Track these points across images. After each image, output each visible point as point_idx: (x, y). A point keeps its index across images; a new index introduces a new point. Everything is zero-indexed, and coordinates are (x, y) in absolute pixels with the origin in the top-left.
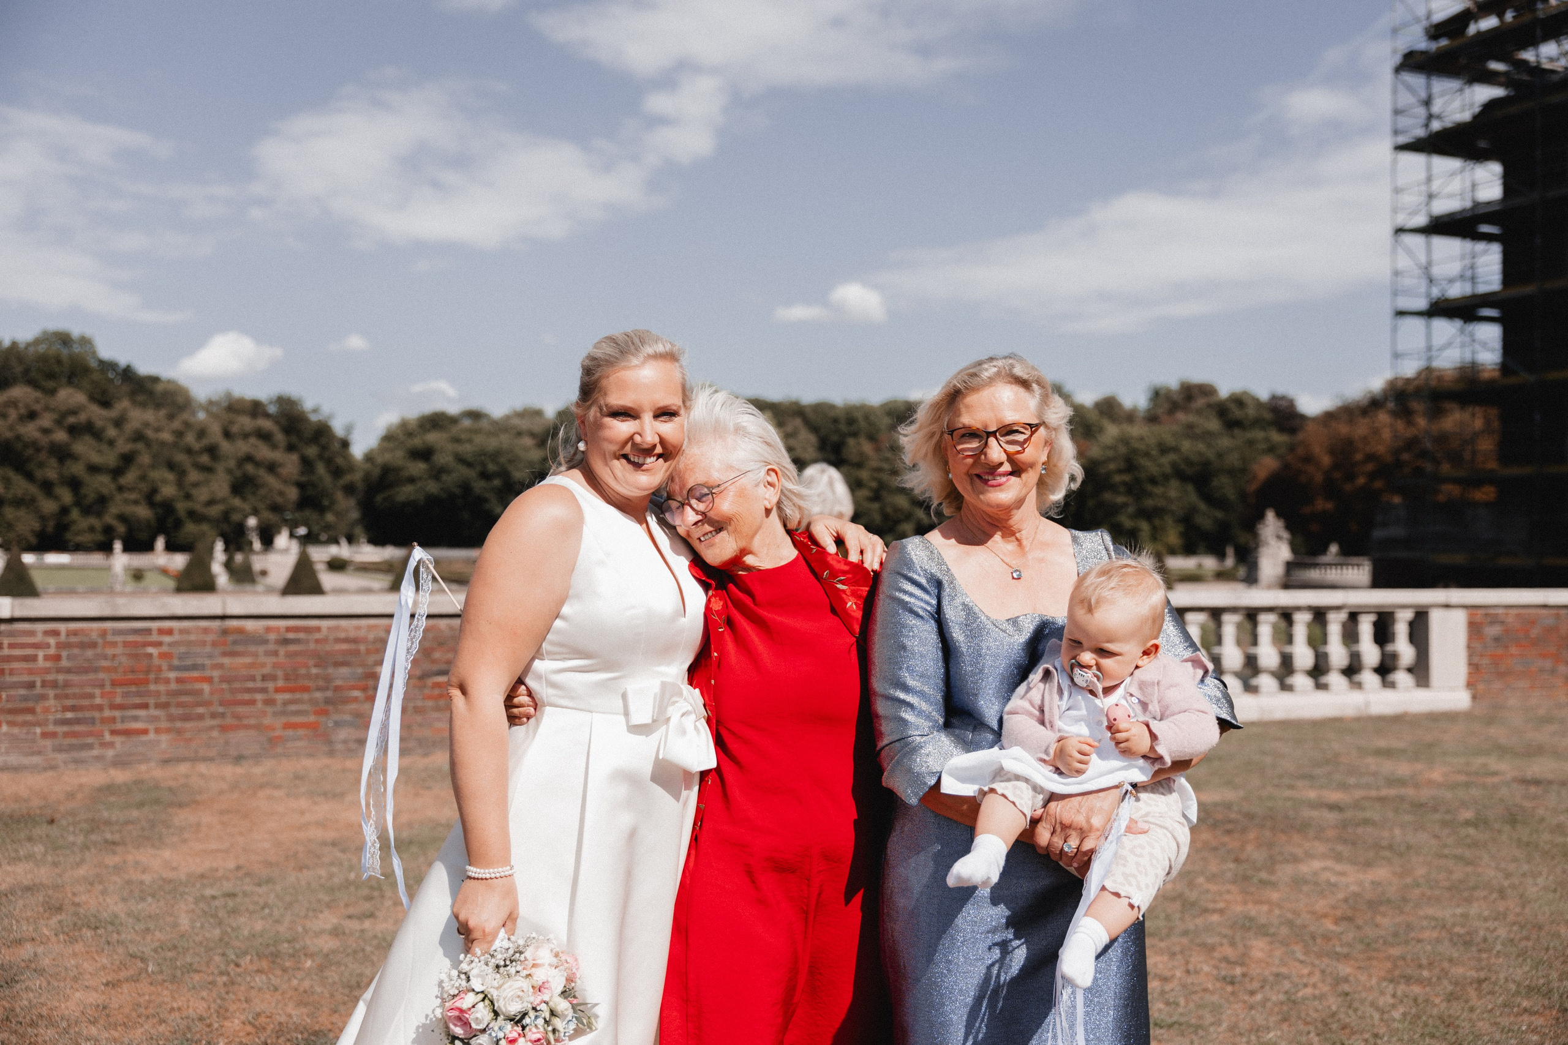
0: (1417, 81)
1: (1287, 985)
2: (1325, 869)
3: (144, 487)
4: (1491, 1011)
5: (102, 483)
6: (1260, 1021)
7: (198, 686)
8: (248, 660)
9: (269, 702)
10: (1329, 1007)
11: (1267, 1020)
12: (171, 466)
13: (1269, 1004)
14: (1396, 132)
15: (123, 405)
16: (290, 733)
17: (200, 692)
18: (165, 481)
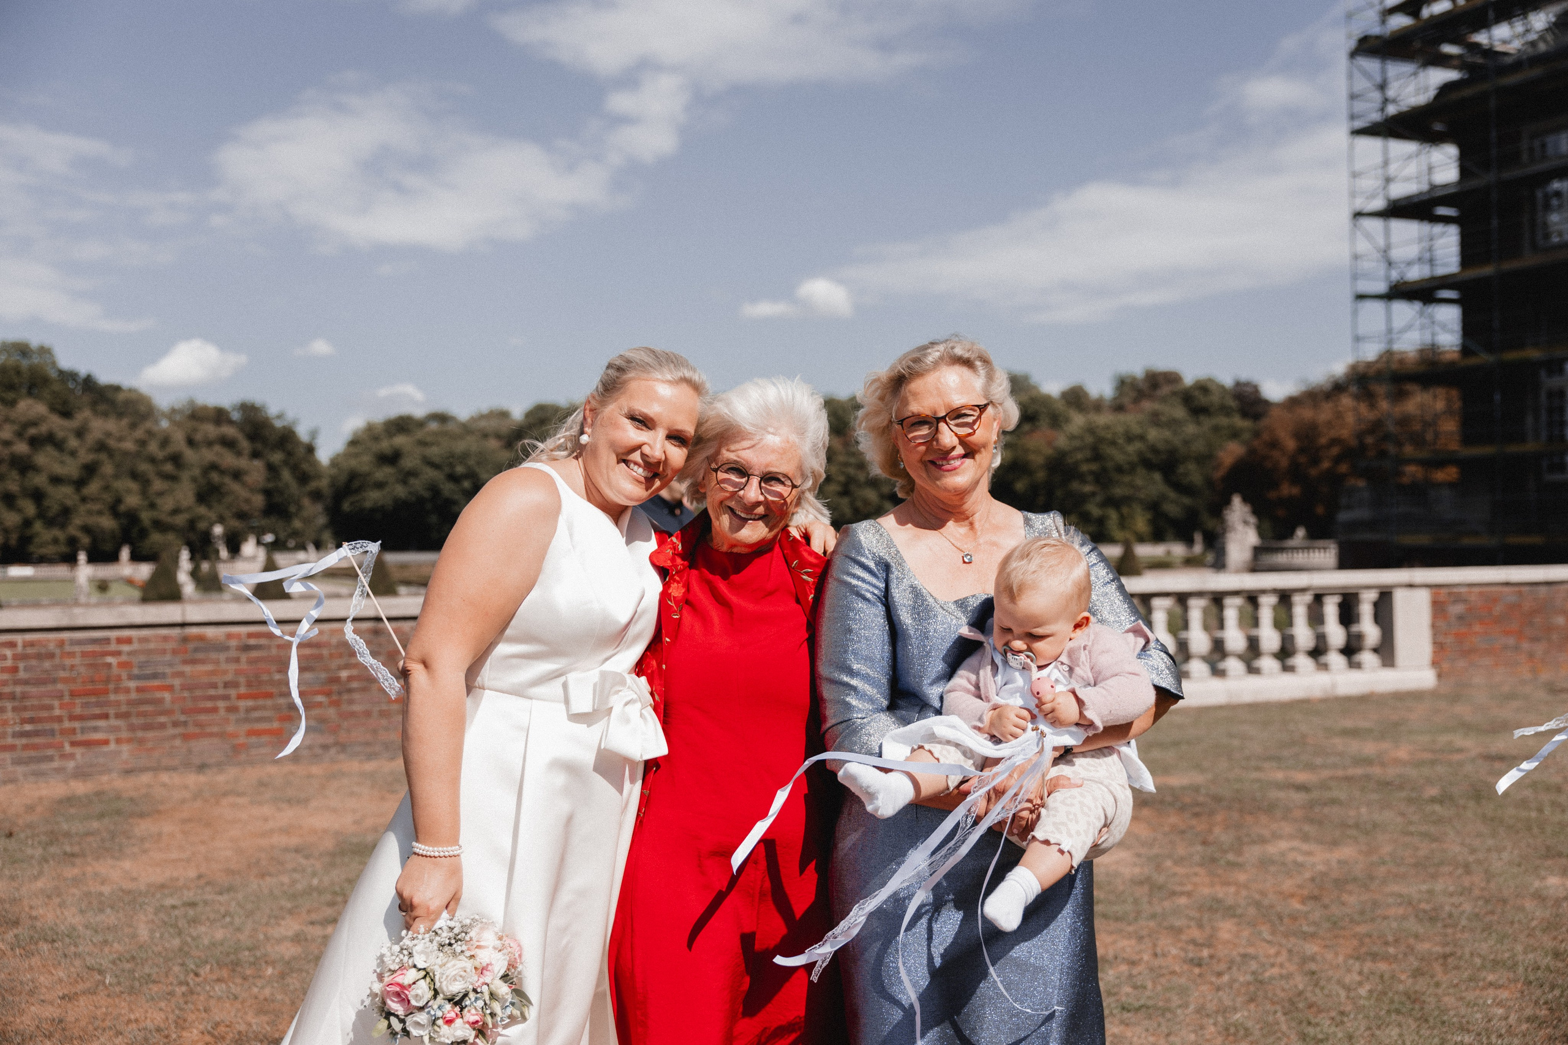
0: (1371, 65)
1: (1254, 966)
2: (1292, 849)
3: (108, 497)
4: (1456, 986)
5: (64, 494)
6: (1228, 1002)
7: (158, 695)
8: (209, 667)
9: (232, 709)
10: (1296, 986)
11: (1233, 1000)
12: (134, 475)
13: (1236, 985)
14: (1352, 117)
15: (84, 415)
16: (253, 740)
17: (161, 701)
18: (129, 491)
